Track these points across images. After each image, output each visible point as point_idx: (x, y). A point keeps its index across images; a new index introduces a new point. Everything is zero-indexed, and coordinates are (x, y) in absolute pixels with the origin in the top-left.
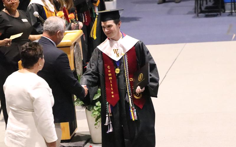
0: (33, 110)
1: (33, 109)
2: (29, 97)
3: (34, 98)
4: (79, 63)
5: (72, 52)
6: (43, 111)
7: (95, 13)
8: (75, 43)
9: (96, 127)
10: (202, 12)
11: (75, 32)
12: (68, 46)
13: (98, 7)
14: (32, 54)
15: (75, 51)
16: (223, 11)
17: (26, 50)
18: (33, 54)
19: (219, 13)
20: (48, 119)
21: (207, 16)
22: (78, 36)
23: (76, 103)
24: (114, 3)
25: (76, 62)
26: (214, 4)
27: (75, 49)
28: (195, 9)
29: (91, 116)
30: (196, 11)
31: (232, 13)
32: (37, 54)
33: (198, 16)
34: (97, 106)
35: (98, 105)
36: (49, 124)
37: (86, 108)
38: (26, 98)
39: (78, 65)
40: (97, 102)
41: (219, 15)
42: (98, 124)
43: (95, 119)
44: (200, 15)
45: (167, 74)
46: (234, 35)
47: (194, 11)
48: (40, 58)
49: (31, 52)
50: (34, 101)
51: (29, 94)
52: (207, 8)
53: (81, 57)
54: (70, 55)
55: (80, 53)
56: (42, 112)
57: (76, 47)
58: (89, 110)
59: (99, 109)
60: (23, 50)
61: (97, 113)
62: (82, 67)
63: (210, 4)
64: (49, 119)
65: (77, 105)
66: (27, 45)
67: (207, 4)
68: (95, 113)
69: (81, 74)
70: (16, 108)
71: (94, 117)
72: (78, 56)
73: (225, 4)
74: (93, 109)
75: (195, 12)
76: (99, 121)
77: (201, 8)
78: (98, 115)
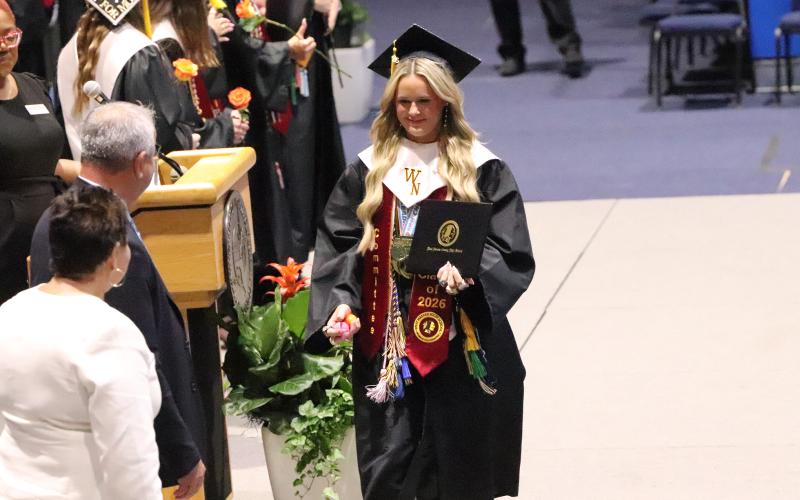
0: (86, 427)
1: (88, 424)
2: (75, 380)
3: (93, 385)
4: (240, 264)
5: (217, 224)
6: (123, 429)
7: (298, 90)
8: (229, 193)
9: (298, 493)
10: (673, 90)
11: (228, 154)
12: (204, 203)
13: (307, 68)
14: (90, 228)
15: (227, 221)
16: (749, 87)
17: (70, 214)
18: (93, 228)
19: (732, 96)
20: (138, 461)
21: (691, 105)
22: (239, 170)
23: (231, 407)
24: (364, 53)
25: (230, 261)
26: (716, 63)
27: (228, 215)
28: (650, 77)
29: (282, 452)
30: (655, 86)
31: (778, 94)
32: (109, 229)
33: (659, 103)
34: (303, 419)
35: (307, 415)
36: (141, 477)
37: (265, 425)
38: (64, 383)
39: (238, 272)
40: (303, 403)
41: (734, 103)
42: (304, 479)
43: (294, 464)
44: (667, 99)
45: (550, 307)
46: (787, 174)
47: (645, 85)
48: (118, 244)
49: (87, 223)
50: (92, 393)
51: (74, 369)
52: (691, 76)
53: (249, 243)
54: (209, 235)
55: (247, 231)
56: (118, 435)
57: (231, 209)
58: (275, 431)
59: (308, 427)
60: (61, 215)
61: (301, 441)
62: (252, 278)
63: (703, 63)
64: (144, 460)
65: (231, 414)
66: (72, 196)
67: (691, 61)
68: (294, 442)
69: (248, 302)
70: (28, 419)
71: (293, 457)
72: (239, 239)
73: (756, 63)
74: (289, 427)
75: (650, 91)
76: (309, 472)
77: (669, 77)
78: (308, 449)
